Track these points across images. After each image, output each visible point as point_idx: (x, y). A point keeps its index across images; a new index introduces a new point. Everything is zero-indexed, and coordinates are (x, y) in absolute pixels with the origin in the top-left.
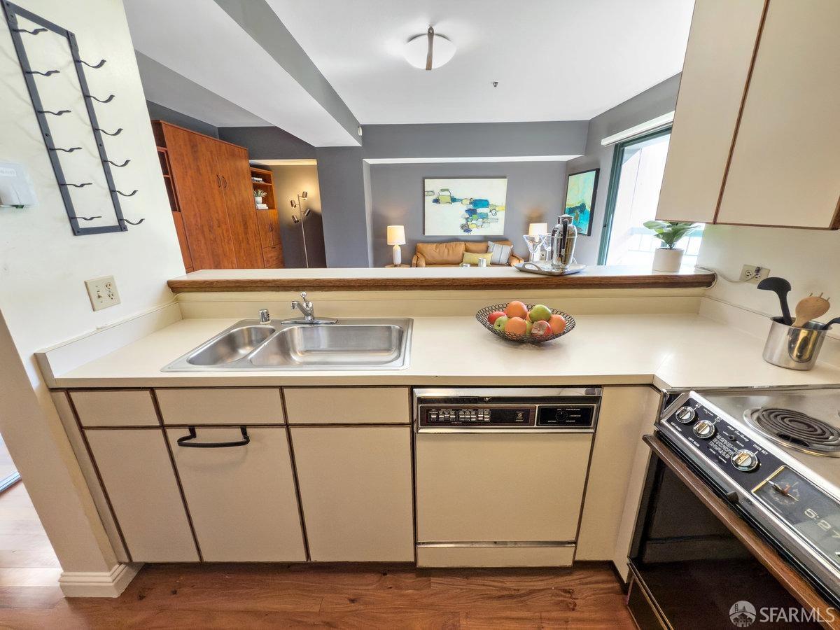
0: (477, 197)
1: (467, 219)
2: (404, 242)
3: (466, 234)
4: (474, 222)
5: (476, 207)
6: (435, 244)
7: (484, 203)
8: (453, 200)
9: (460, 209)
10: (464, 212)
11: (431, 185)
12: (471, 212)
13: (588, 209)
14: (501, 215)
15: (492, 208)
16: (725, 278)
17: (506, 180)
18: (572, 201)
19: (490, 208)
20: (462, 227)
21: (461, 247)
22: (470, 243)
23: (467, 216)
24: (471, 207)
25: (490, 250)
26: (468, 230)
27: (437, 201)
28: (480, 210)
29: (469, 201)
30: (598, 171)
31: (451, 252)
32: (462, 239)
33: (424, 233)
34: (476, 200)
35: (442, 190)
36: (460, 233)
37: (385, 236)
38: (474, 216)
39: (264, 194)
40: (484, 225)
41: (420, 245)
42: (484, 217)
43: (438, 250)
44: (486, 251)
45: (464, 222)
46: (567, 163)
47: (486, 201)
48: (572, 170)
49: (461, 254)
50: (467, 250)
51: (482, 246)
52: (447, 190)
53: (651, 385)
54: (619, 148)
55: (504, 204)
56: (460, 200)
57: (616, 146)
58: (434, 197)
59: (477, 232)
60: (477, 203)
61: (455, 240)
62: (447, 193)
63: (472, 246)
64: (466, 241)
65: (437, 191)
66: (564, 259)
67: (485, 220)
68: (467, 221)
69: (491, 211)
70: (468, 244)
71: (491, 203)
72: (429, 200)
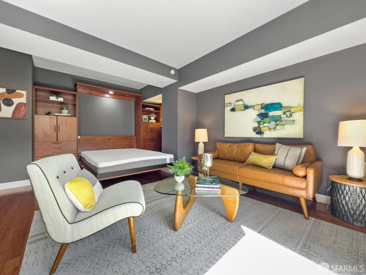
0: (268, 101)
1: (259, 122)
3: (258, 136)
4: (266, 125)
5: (267, 111)
6: (229, 144)
7: (277, 106)
8: (246, 107)
9: (252, 115)
10: (256, 117)
11: (230, 99)
12: (263, 116)
14: (299, 117)
15: (287, 110)
17: (303, 79)
19: (284, 110)
20: (255, 129)
21: (251, 147)
22: (259, 144)
23: (259, 119)
24: (263, 111)
25: (276, 152)
26: (258, 131)
27: (233, 110)
28: (271, 114)
29: (260, 107)
31: (240, 150)
32: (253, 140)
33: (224, 134)
34: (267, 105)
35: (237, 101)
36: (253, 135)
38: (266, 120)
39: (156, 116)
40: (278, 127)
42: (277, 120)
43: (229, 149)
44: (272, 153)
45: (256, 125)
47: (279, 104)
49: (250, 152)
50: (255, 151)
51: (269, 148)
52: (241, 100)
55: (302, 104)
56: (252, 107)
58: (232, 107)
59: (268, 134)
60: (268, 107)
61: (248, 140)
62: (241, 103)
63: (259, 147)
64: (256, 142)
65: (233, 102)
67: (277, 123)
68: (259, 124)
69: (284, 113)
70: (257, 145)
71: (284, 105)
72: (228, 109)
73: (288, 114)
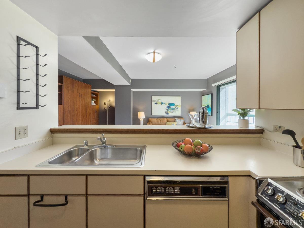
0: (170, 102)
1: (167, 110)
2: (144, 118)
3: (167, 115)
4: (170, 111)
5: (170, 105)
6: (155, 119)
7: (173, 104)
8: (162, 103)
9: (165, 107)
10: (166, 107)
11: (154, 98)
12: (169, 107)
13: (210, 107)
14: (179, 109)
16: (268, 130)
17: (180, 97)
18: (204, 104)
20: (166, 112)
21: (165, 120)
23: (167, 109)
24: (169, 106)
25: (176, 121)
26: (167, 114)
27: (156, 103)
28: (172, 107)
29: (167, 104)
30: (212, 94)
31: (161, 121)
32: (165, 117)
33: (152, 115)
35: (158, 100)
36: (165, 115)
37: (137, 115)
38: (170, 109)
39: (95, 100)
40: (173, 112)
41: (150, 119)
42: (173, 109)
43: (157, 121)
45: (166, 111)
46: (201, 92)
47: (174, 104)
48: (203, 94)
49: (165, 122)
50: (167, 121)
51: (173, 120)
52: (160, 100)
53: (250, 176)
54: (218, 87)
55: (180, 105)
56: (165, 103)
57: (217, 86)
58: (155, 102)
59: (171, 114)
60: (171, 104)
61: (163, 117)
63: (169, 119)
64: (167, 118)
65: (156, 100)
66: (205, 122)
67: (174, 110)
68: (167, 111)
69: (176, 107)
70: (168, 119)
71: (175, 104)
72: (153, 103)
73: (177, 107)
